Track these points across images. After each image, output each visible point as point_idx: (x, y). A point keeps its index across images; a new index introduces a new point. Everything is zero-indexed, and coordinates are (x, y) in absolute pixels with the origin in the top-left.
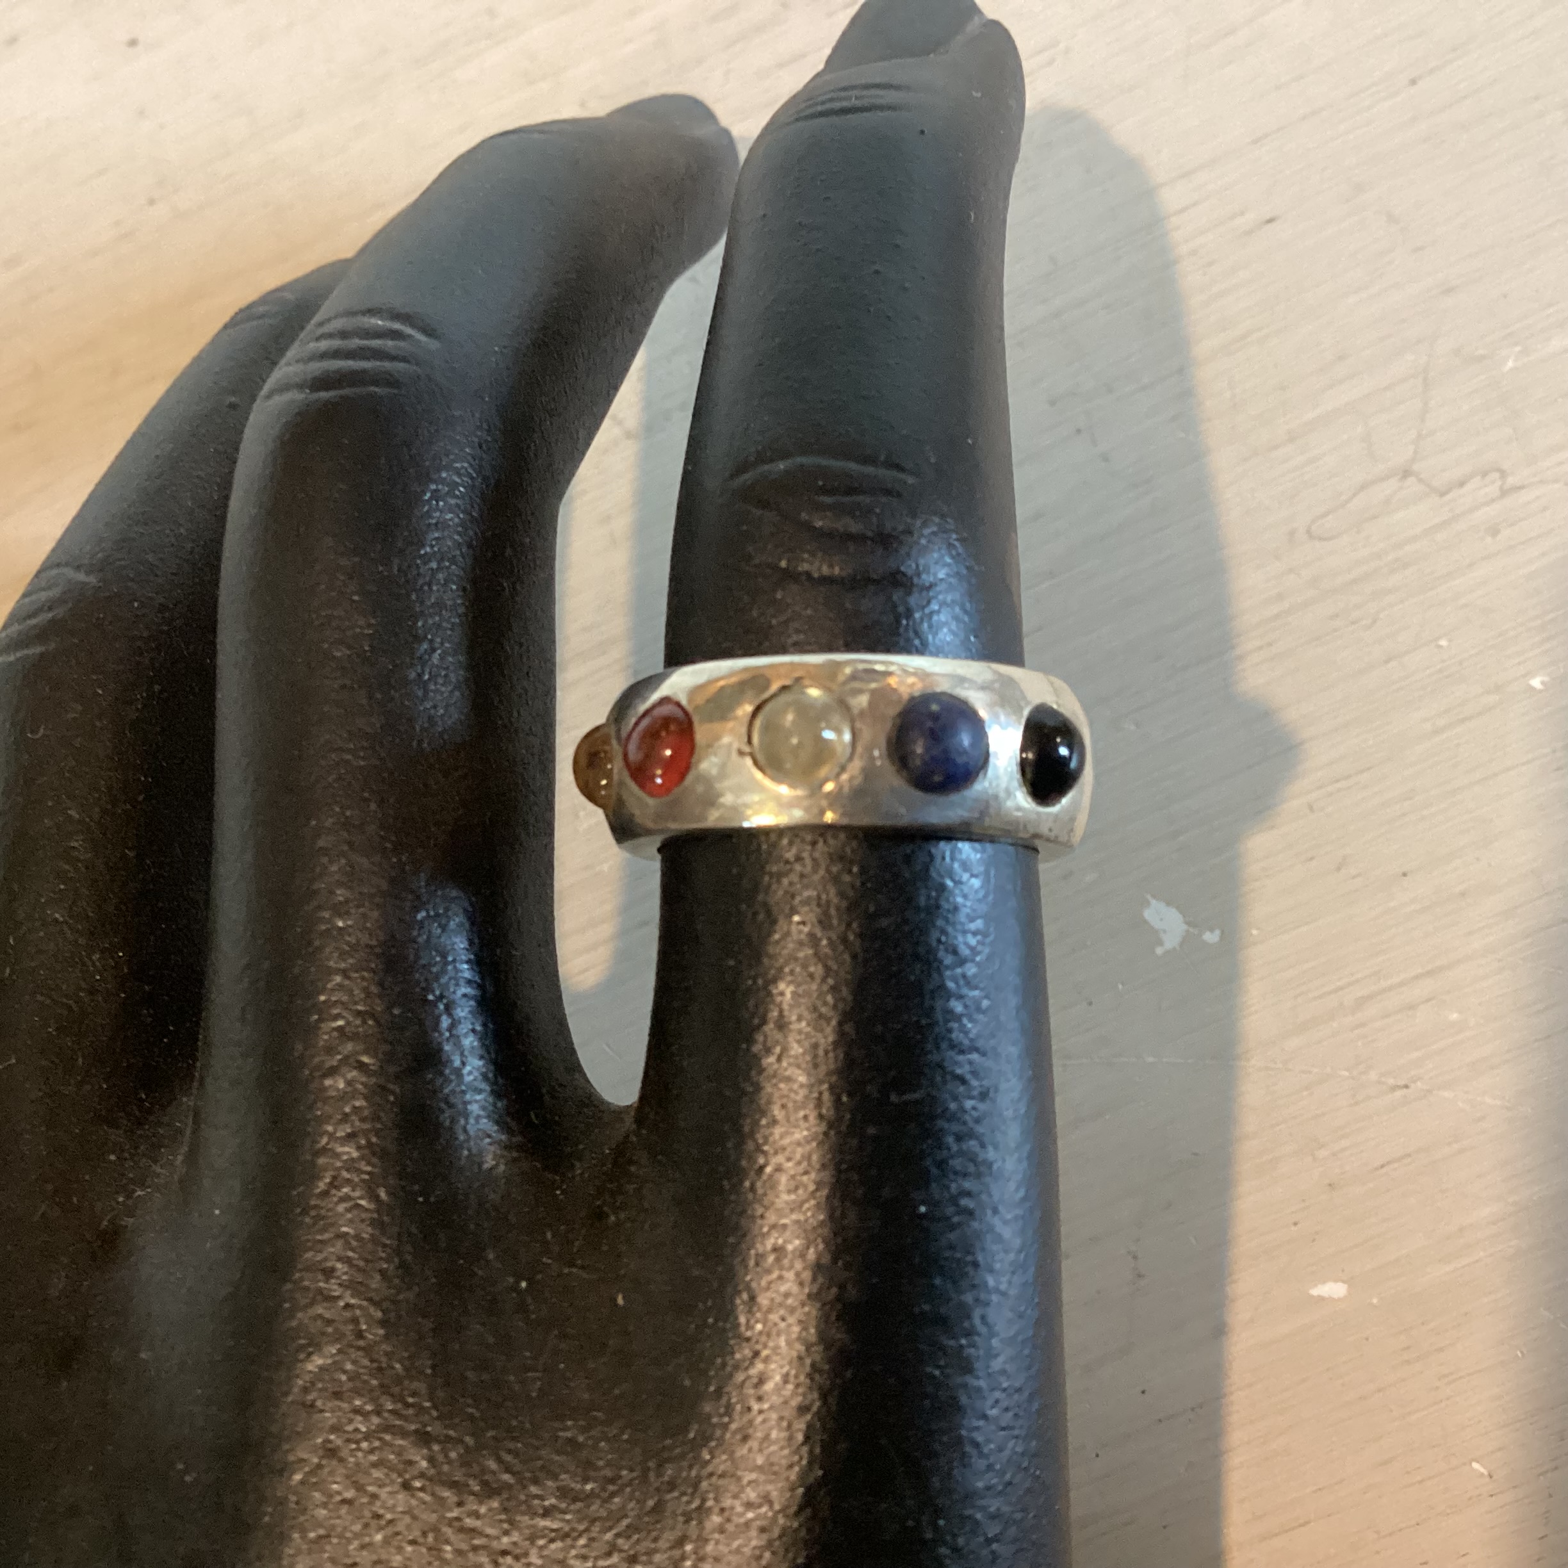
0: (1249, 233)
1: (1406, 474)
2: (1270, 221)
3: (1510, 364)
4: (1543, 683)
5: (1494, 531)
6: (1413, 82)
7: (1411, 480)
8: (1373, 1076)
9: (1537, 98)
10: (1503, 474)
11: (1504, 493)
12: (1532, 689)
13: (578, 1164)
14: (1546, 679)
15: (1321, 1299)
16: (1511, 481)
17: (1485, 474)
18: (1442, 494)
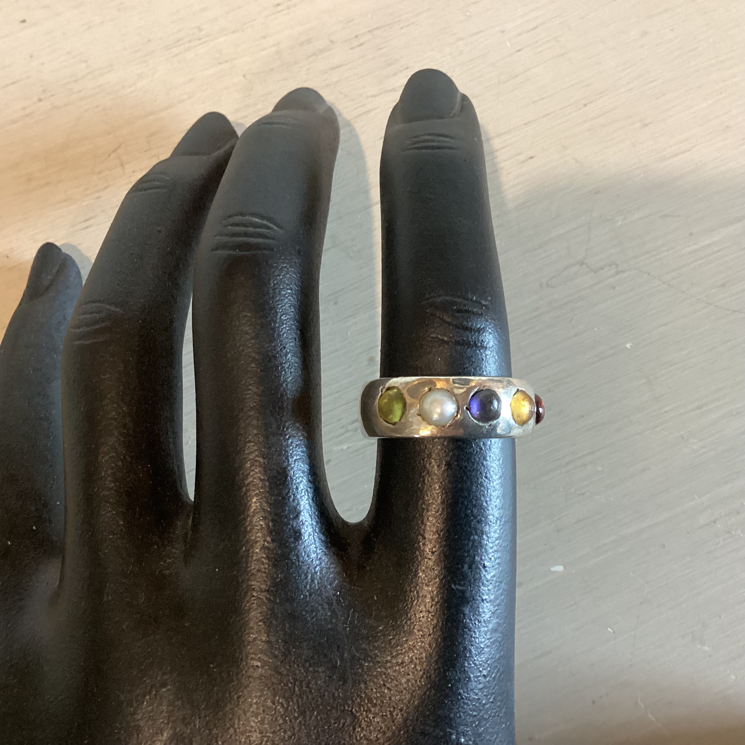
0: (523, 162)
1: (582, 263)
2: (532, 158)
3: (620, 223)
4: (630, 346)
5: (614, 288)
6: (585, 105)
7: (584, 266)
8: (572, 490)
9: (630, 117)
10: (617, 265)
11: (617, 273)
12: (627, 348)
13: (349, 548)
14: (632, 345)
15: (555, 571)
16: (620, 269)
17: (611, 266)
18: (595, 272)
